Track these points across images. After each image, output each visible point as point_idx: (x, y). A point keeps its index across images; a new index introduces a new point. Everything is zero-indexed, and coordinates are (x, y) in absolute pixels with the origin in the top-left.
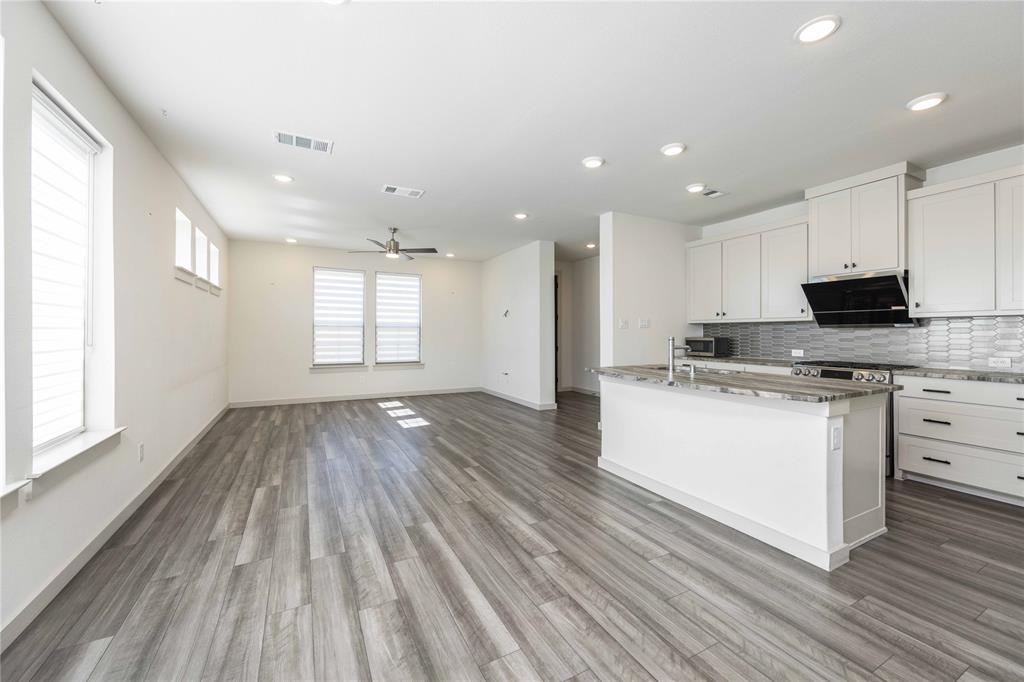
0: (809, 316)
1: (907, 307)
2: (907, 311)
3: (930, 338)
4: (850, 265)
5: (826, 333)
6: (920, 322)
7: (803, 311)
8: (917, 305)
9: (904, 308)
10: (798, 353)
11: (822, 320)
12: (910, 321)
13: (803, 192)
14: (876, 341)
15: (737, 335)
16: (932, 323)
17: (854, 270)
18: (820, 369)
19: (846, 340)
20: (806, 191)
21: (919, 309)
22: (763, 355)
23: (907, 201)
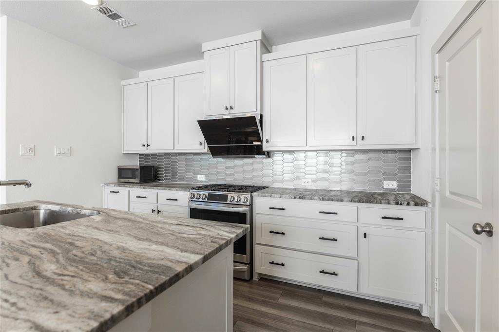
0: (206, 149)
1: (262, 143)
2: (261, 146)
3: (274, 166)
4: (229, 108)
5: (218, 162)
6: (268, 154)
7: (201, 144)
8: (267, 141)
9: (259, 143)
10: (201, 178)
11: (215, 152)
12: (263, 153)
13: (200, 46)
14: (246, 168)
15: (163, 164)
16: (276, 155)
17: (232, 111)
18: (207, 193)
19: (230, 167)
20: (203, 45)
21: (268, 145)
22: (179, 179)
23: (262, 62)
